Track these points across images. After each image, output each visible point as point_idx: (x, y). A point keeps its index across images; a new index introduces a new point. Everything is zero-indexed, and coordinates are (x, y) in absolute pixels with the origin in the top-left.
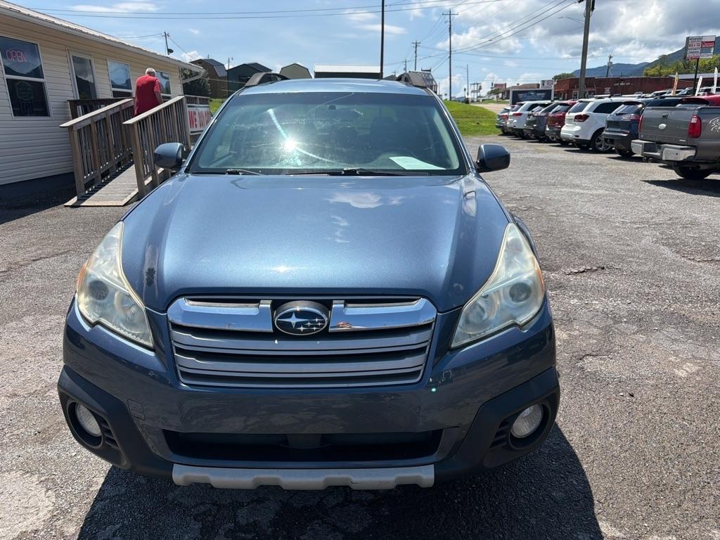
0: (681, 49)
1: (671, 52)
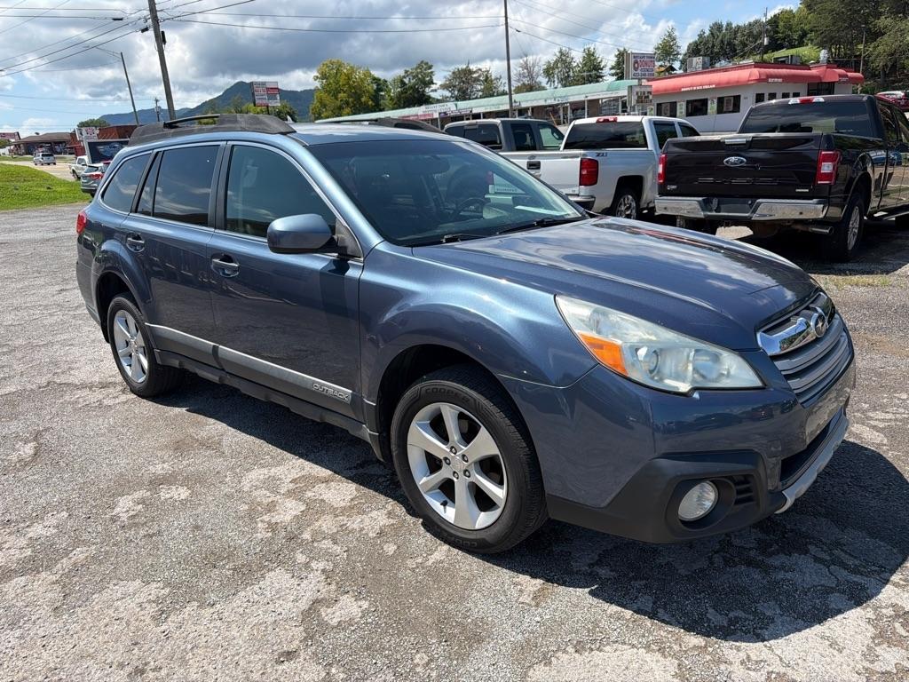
0: (221, 93)
1: (211, 98)
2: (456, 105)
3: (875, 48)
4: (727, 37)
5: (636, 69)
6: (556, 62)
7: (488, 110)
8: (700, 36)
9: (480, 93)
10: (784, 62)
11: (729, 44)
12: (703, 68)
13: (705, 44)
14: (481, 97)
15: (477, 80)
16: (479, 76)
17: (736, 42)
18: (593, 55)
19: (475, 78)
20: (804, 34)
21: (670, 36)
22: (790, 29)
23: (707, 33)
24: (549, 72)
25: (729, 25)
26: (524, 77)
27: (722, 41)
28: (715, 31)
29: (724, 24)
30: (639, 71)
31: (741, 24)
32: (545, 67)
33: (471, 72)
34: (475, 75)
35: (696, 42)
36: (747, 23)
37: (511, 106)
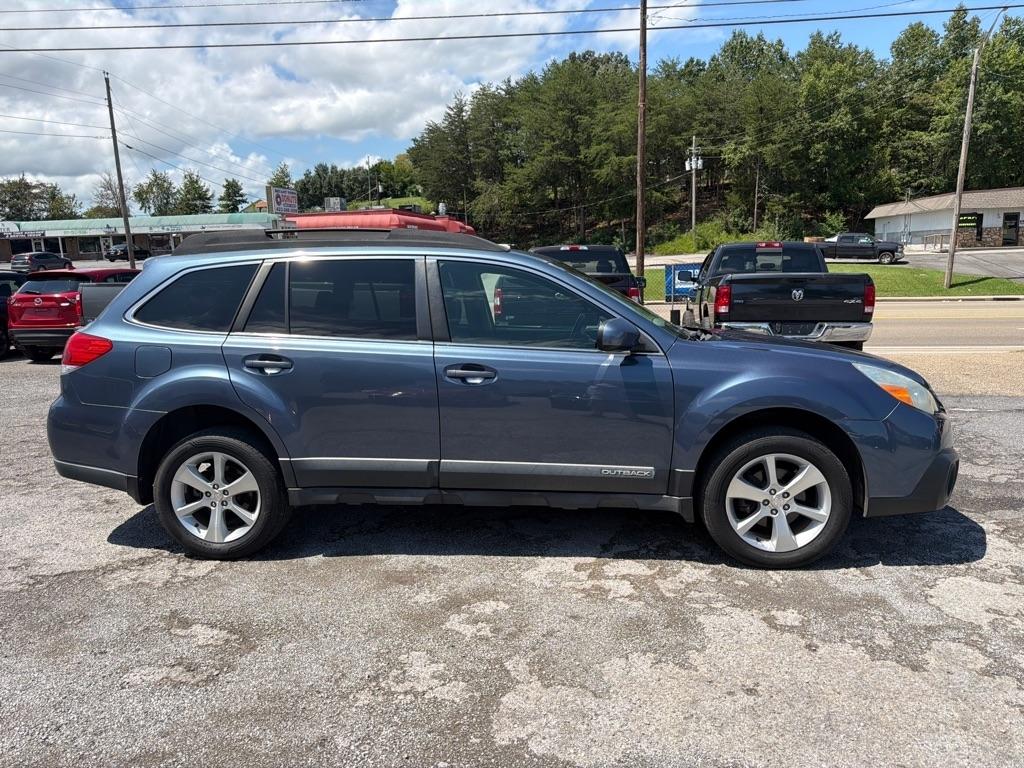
2: (19, 227)
3: (476, 205)
4: (334, 180)
5: (279, 203)
6: (150, 185)
7: (70, 235)
8: (307, 175)
9: (45, 214)
10: (410, 210)
11: (336, 186)
12: (342, 209)
13: (313, 184)
14: (47, 219)
15: (36, 197)
16: (43, 192)
17: (344, 186)
18: (197, 182)
19: (35, 195)
20: (405, 186)
21: (283, 172)
22: (392, 180)
23: (313, 173)
24: (141, 196)
25: (334, 168)
26: (107, 198)
27: (329, 183)
28: (321, 173)
29: (329, 166)
30: (282, 206)
31: (346, 168)
32: (136, 190)
33: (28, 186)
34: (34, 191)
35: (302, 181)
36: (351, 169)
37: (128, 230)
